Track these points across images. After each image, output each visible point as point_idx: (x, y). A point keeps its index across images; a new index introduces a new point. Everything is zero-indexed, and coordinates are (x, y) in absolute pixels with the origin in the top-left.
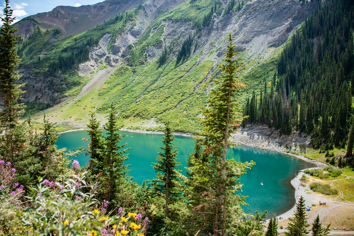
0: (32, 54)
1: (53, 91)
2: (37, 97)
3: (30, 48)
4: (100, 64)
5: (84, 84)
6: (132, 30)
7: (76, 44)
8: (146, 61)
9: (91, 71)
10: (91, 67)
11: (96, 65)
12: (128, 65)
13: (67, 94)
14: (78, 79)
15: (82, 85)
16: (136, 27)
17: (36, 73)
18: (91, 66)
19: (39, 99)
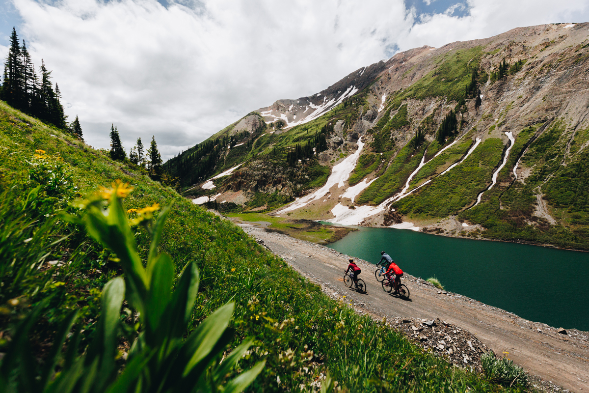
0: (260, 147)
1: (294, 182)
2: (277, 189)
3: (258, 141)
4: (339, 153)
5: (327, 174)
6: (366, 114)
7: (307, 133)
8: (393, 146)
9: (331, 160)
10: (330, 156)
11: (335, 154)
12: (373, 151)
13: (312, 185)
14: (320, 168)
15: (326, 175)
16: (370, 110)
17: (275, 164)
18: (330, 154)
19: (280, 191)
